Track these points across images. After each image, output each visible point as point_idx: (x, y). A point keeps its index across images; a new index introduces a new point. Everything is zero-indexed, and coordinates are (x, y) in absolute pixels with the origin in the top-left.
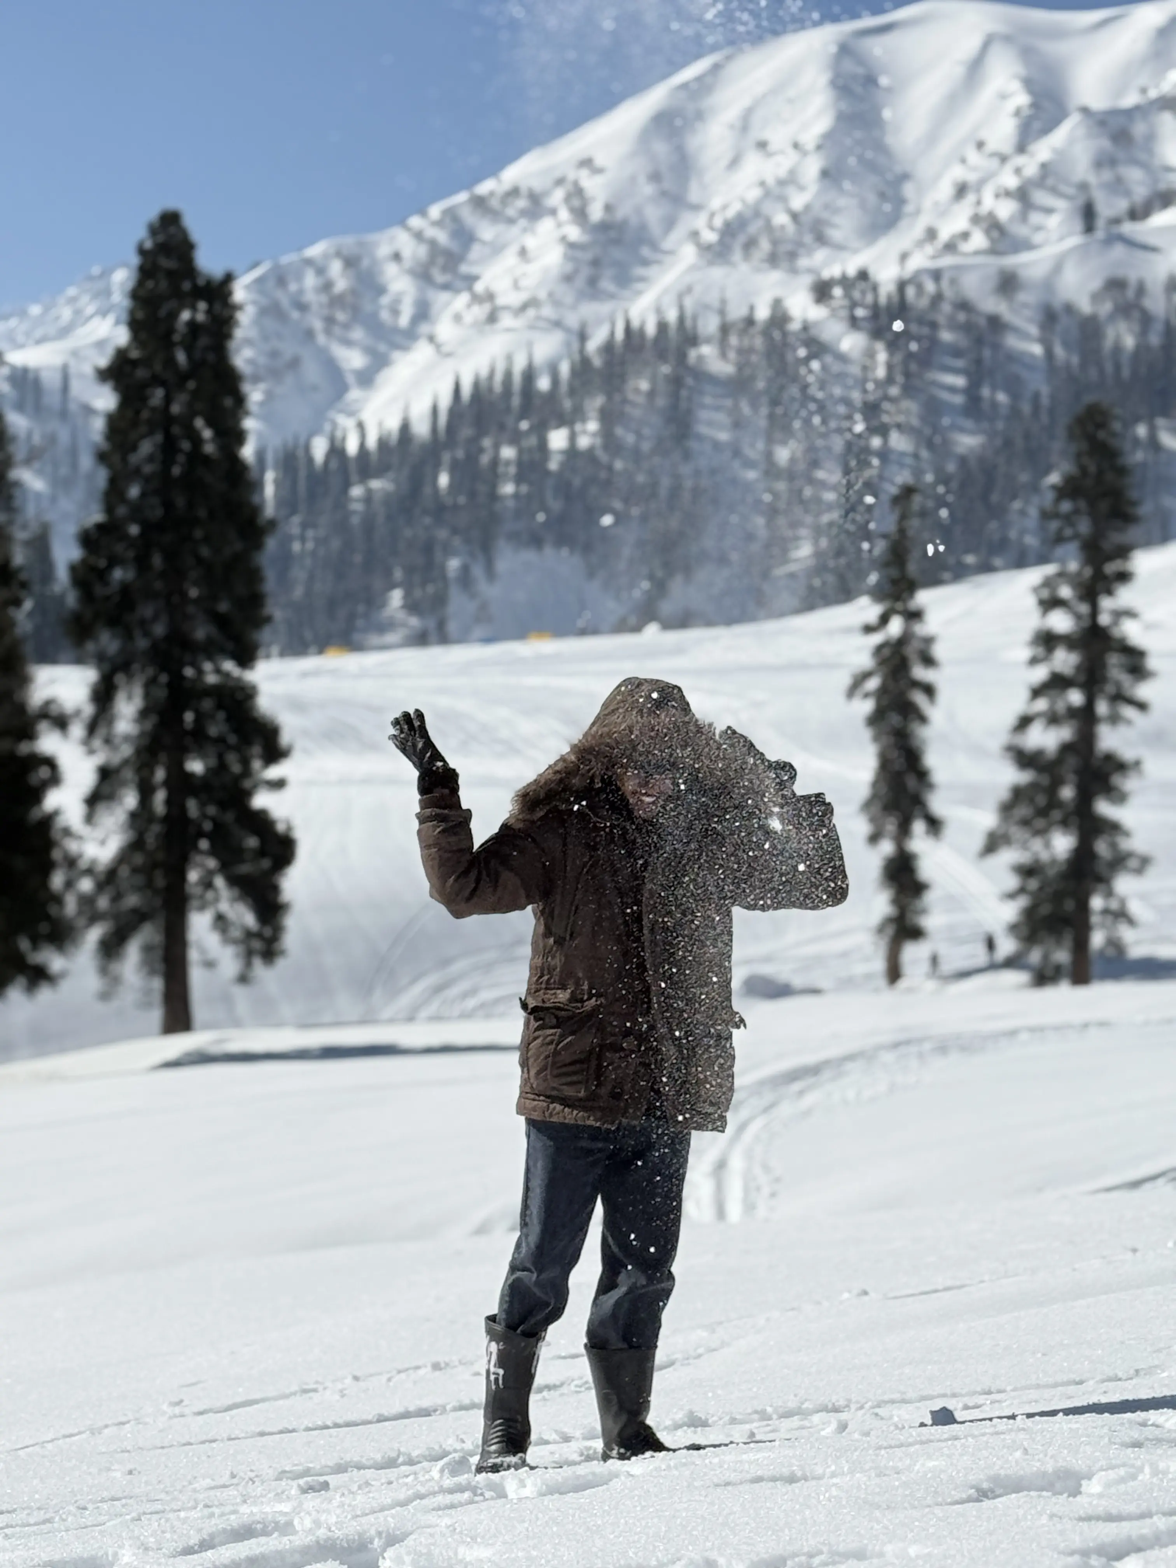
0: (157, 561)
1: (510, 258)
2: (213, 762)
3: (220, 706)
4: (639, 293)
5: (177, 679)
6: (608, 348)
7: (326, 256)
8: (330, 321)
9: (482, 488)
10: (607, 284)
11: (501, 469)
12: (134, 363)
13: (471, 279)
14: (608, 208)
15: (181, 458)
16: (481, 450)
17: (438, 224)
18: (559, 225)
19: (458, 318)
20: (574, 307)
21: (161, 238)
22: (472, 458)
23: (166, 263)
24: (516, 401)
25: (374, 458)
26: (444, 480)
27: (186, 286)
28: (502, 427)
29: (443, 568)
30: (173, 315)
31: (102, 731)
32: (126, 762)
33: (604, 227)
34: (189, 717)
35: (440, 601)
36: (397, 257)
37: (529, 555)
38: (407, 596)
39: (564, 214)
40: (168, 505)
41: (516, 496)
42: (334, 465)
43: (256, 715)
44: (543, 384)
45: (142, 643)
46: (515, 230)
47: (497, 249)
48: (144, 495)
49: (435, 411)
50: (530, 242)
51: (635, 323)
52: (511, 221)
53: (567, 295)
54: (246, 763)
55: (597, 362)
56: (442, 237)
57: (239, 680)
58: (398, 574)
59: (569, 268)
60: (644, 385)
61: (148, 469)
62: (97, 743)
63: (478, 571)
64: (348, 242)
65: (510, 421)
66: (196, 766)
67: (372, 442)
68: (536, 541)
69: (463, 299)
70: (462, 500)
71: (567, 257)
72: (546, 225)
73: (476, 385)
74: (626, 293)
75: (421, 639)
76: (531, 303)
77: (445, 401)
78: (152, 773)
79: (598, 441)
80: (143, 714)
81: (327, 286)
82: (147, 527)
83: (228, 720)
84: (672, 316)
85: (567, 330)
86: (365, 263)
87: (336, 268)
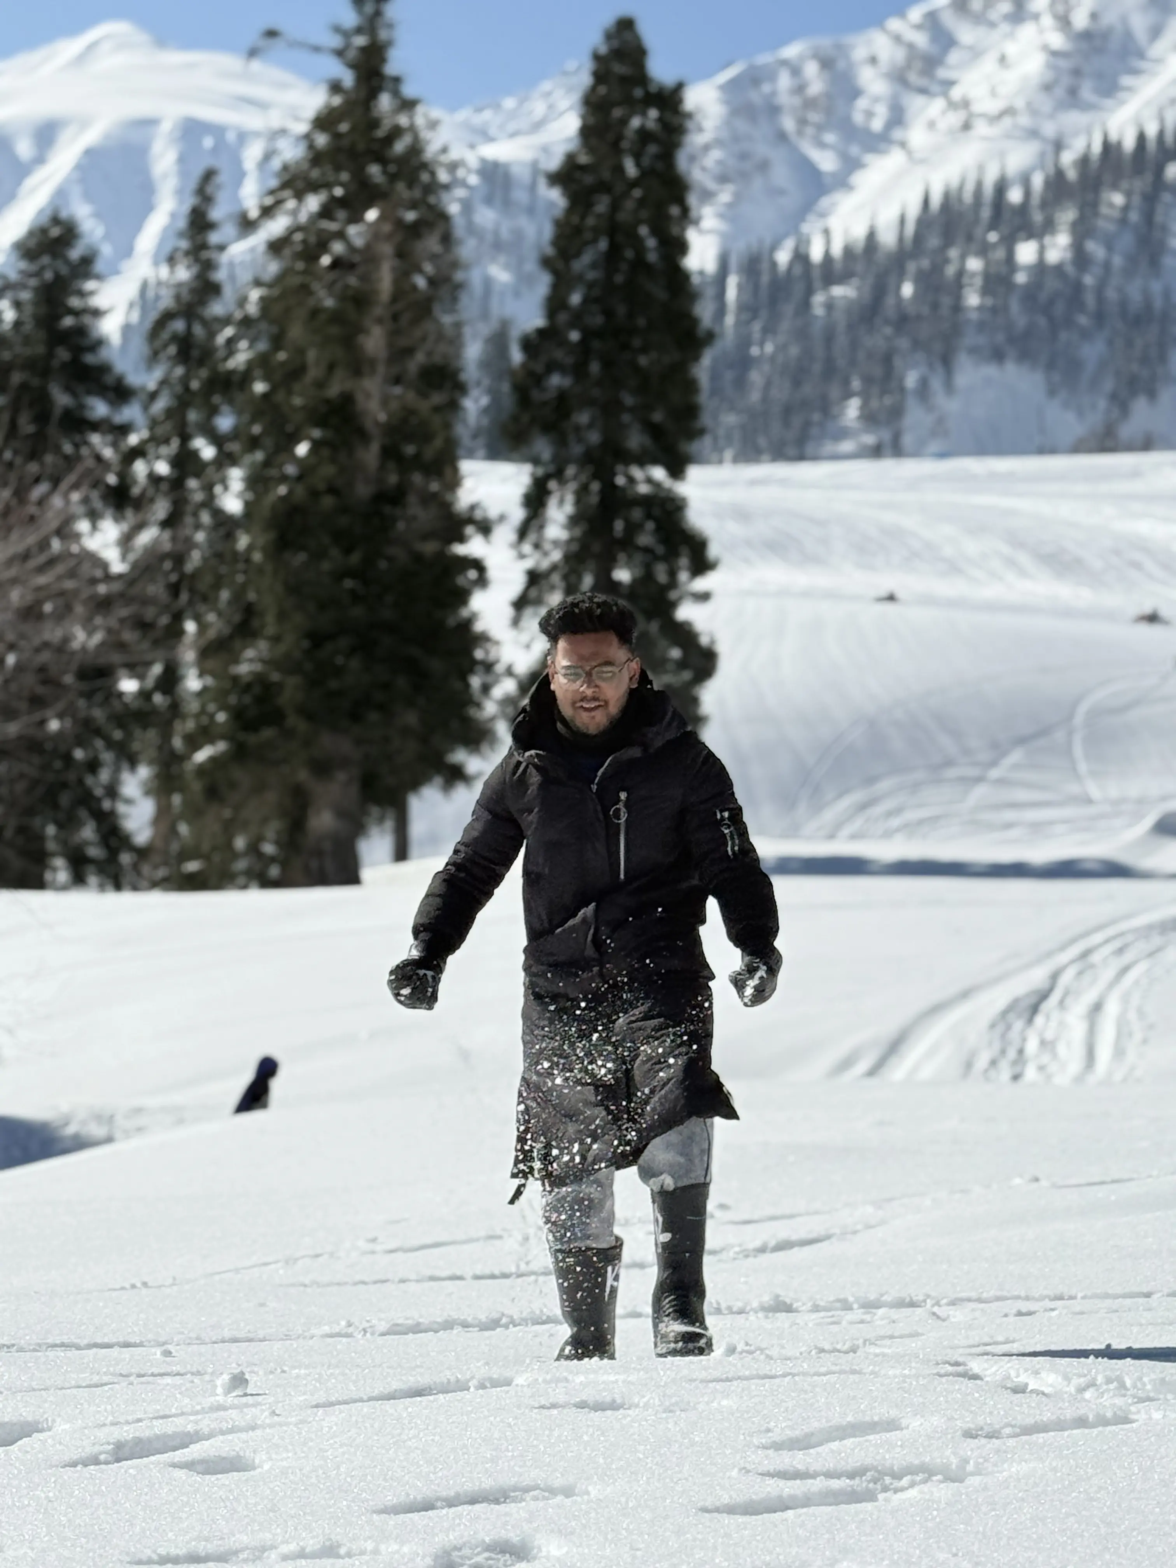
0: (595, 367)
1: (988, 65)
2: (639, 572)
3: (649, 516)
4: (1122, 103)
5: (609, 487)
6: (1084, 161)
7: (802, 58)
8: (802, 122)
9: (946, 301)
10: (1087, 92)
11: (965, 280)
12: (582, 168)
13: (950, 83)
14: (1094, 16)
15: (624, 267)
16: (947, 261)
17: (918, 27)
18: (1041, 32)
19: (931, 125)
20: (1051, 116)
21: (616, 44)
22: (937, 268)
23: (619, 69)
24: (986, 213)
25: (838, 266)
26: (907, 290)
27: (638, 93)
28: (969, 238)
29: (901, 380)
30: (624, 122)
31: (532, 537)
32: (554, 568)
33: (1086, 36)
34: (619, 526)
35: (896, 413)
36: (873, 60)
37: (990, 370)
38: (863, 407)
39: (1047, 21)
40: (609, 314)
41: (980, 308)
42: (798, 270)
43: (685, 526)
44: (1015, 196)
45: (577, 450)
46: (995, 35)
47: (976, 53)
48: (586, 301)
49: (902, 221)
50: (1011, 49)
51: (1113, 137)
52: (992, 25)
53: (1046, 104)
54: (673, 574)
55: (1072, 175)
56: (921, 40)
57: (669, 491)
58: (856, 384)
59: (1049, 76)
60: (1118, 199)
61: (591, 275)
62: (527, 548)
63: (936, 383)
64: (825, 42)
65: (978, 231)
66: (623, 575)
67: (837, 250)
68: (998, 356)
69: (937, 106)
70: (925, 310)
71: (1049, 66)
72: (1027, 32)
73: (947, 196)
74: (1108, 102)
75: (876, 452)
76: (1009, 111)
77: (914, 211)
78: (580, 578)
79: (1068, 255)
80: (573, 521)
81: (800, 89)
82: (588, 334)
83: (658, 529)
84: (1152, 130)
85: (1044, 139)
86: (841, 65)
87: (811, 69)
